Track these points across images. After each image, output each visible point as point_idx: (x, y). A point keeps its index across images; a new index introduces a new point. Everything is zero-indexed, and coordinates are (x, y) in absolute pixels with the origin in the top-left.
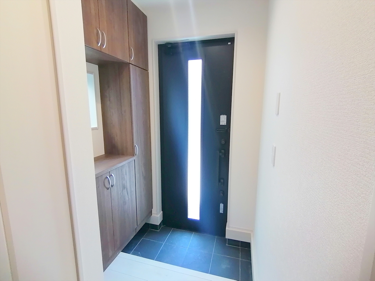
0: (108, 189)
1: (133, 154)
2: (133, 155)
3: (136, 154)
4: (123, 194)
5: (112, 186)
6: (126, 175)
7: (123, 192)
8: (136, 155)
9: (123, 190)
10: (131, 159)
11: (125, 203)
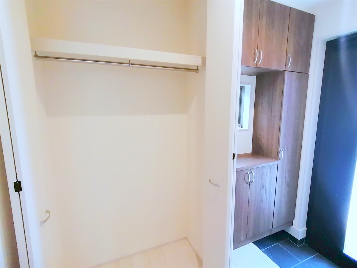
0: (247, 183)
1: (277, 158)
2: (277, 160)
3: (280, 158)
4: (261, 192)
5: (251, 182)
6: (266, 176)
7: (261, 191)
8: (280, 160)
9: (261, 189)
10: (274, 163)
11: (262, 201)
